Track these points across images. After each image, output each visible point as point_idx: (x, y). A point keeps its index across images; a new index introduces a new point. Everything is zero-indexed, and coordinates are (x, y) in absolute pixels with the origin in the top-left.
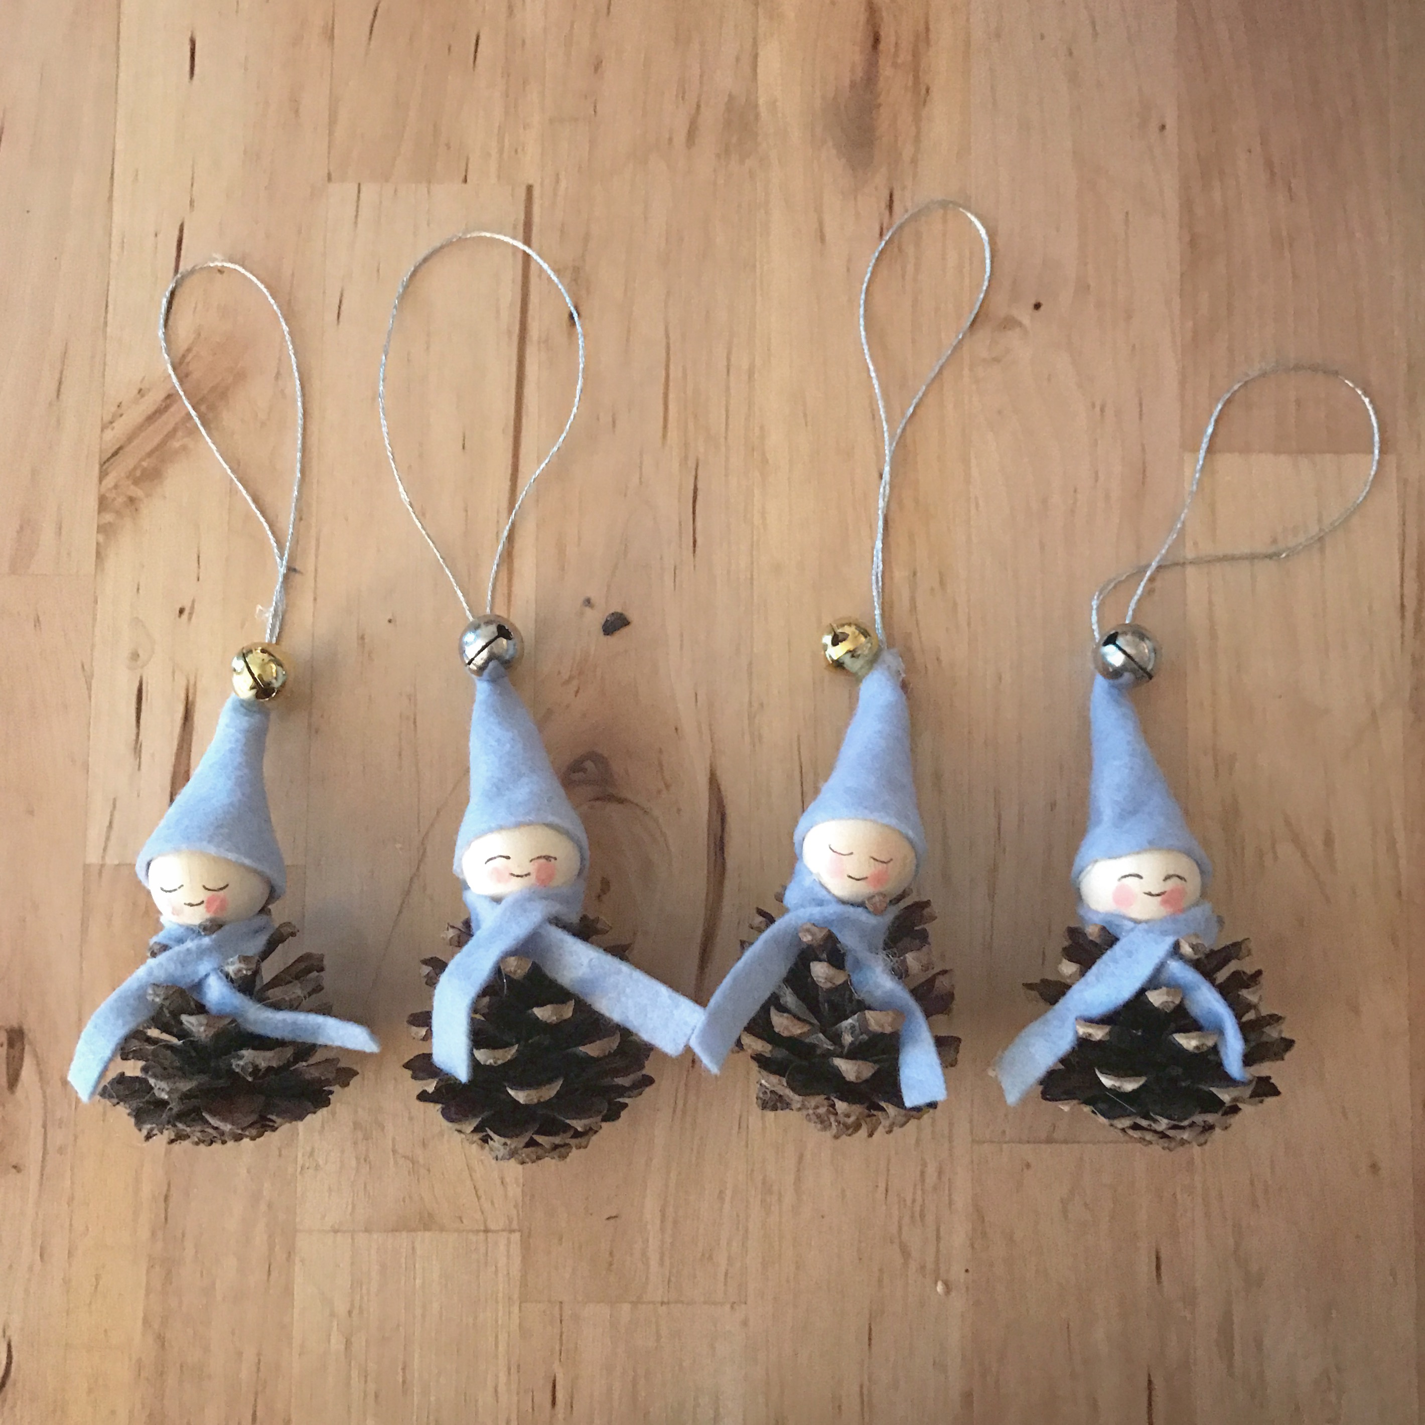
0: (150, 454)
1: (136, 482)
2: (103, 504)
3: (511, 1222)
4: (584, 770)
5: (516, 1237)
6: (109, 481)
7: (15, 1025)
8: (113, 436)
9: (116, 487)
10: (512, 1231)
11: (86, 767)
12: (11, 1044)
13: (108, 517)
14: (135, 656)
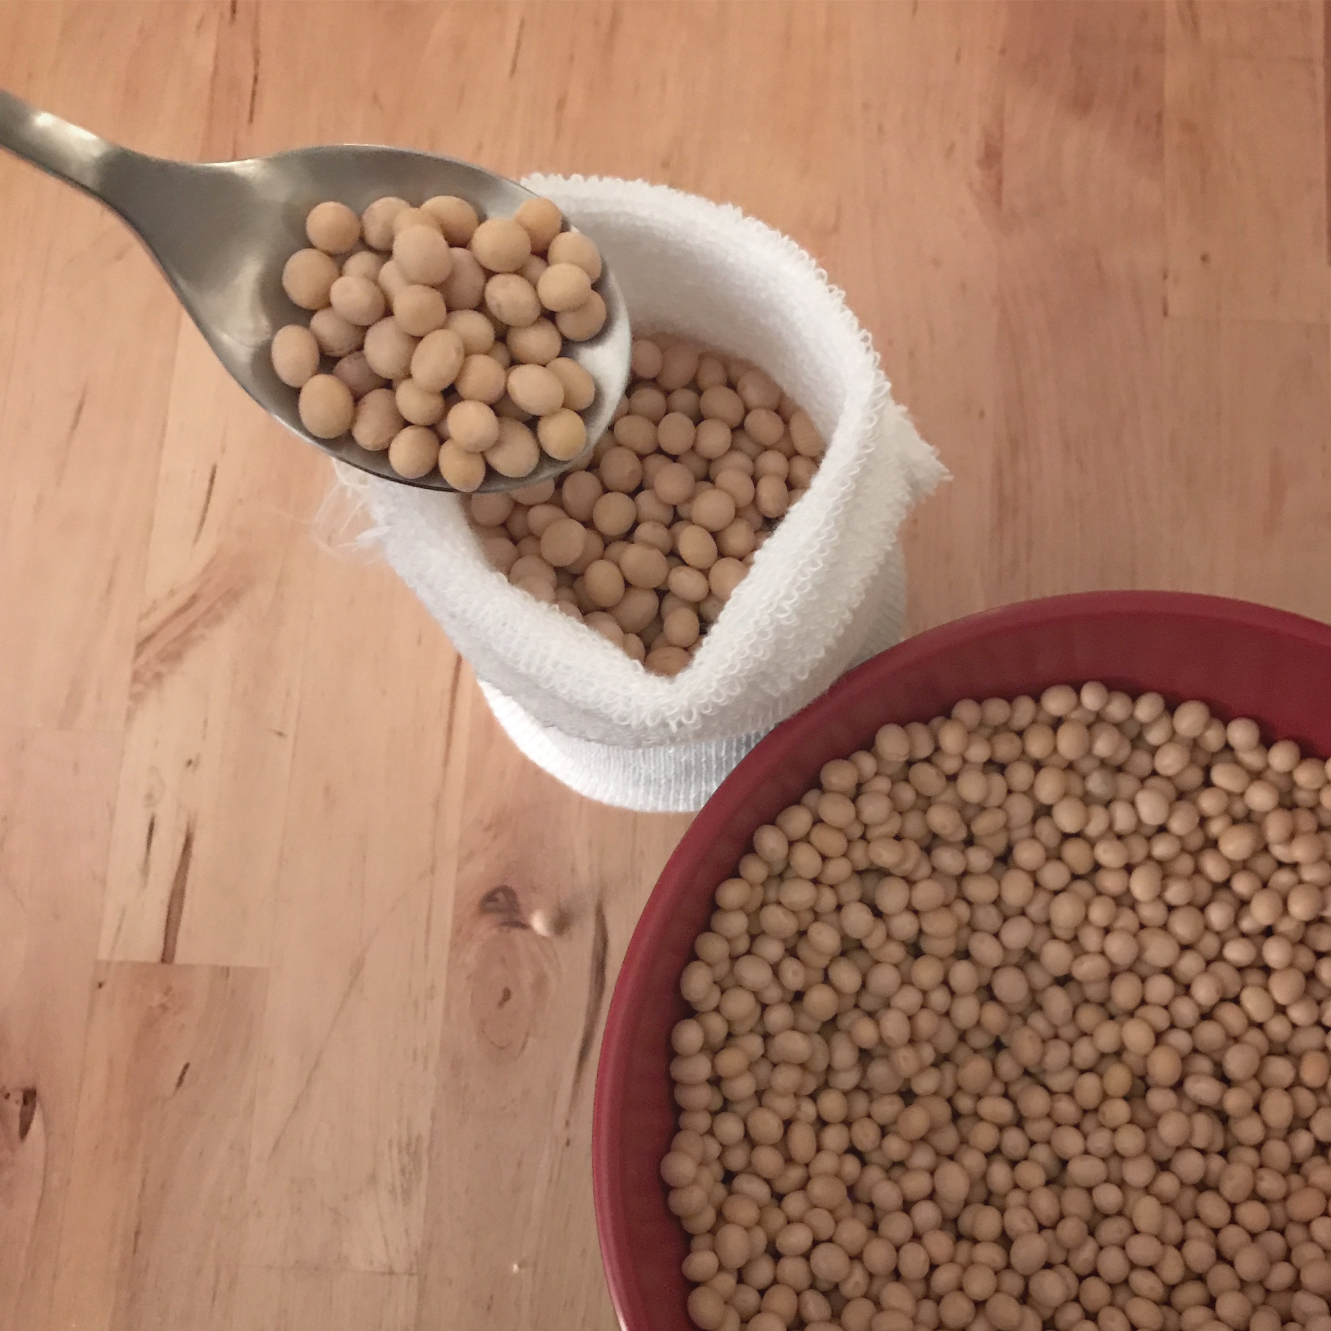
0: (176, 639)
1: (163, 661)
2: (136, 677)
3: (411, 1269)
4: (496, 900)
5: (415, 1279)
6: (143, 659)
7: (29, 1085)
8: (148, 626)
9: (147, 664)
10: (412, 1274)
11: (104, 883)
12: (25, 1102)
13: (138, 688)
14: (149, 796)
